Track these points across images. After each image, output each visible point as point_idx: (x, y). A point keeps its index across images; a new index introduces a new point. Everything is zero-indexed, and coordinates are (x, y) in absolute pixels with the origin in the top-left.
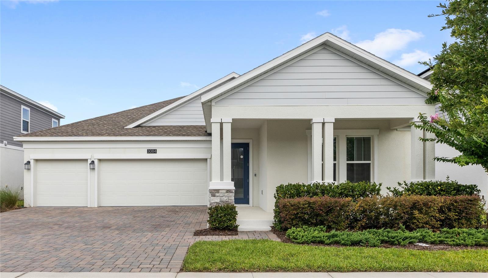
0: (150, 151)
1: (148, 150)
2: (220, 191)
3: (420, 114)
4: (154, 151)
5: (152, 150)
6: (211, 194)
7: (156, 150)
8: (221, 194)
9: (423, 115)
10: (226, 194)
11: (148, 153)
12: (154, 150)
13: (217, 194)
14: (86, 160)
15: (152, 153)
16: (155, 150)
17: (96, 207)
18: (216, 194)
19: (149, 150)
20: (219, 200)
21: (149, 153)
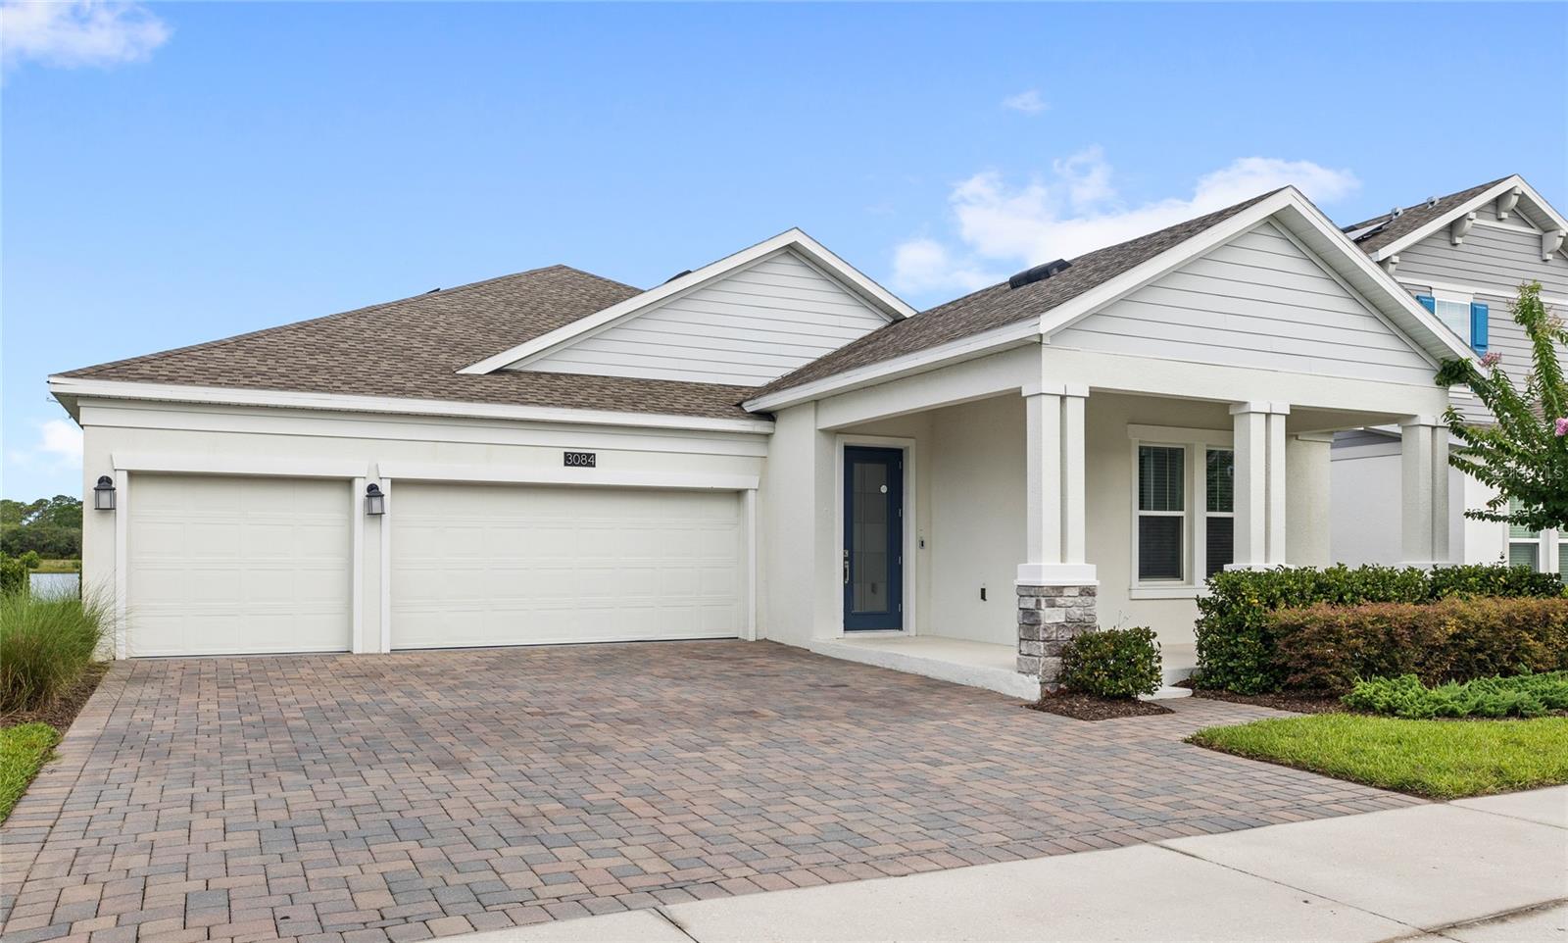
0: (573, 459)
1: (566, 453)
2: (1066, 592)
3: (1450, 408)
4: (585, 460)
5: (580, 454)
6: (1046, 601)
7: (594, 455)
8: (1069, 602)
9: (1455, 411)
10: (1079, 600)
11: (566, 465)
12: (589, 455)
13: (1059, 601)
14: (348, 482)
15: (580, 465)
16: (591, 454)
17: (383, 652)
18: (1058, 599)
19: (573, 454)
20: (1063, 616)
21: (573, 465)
